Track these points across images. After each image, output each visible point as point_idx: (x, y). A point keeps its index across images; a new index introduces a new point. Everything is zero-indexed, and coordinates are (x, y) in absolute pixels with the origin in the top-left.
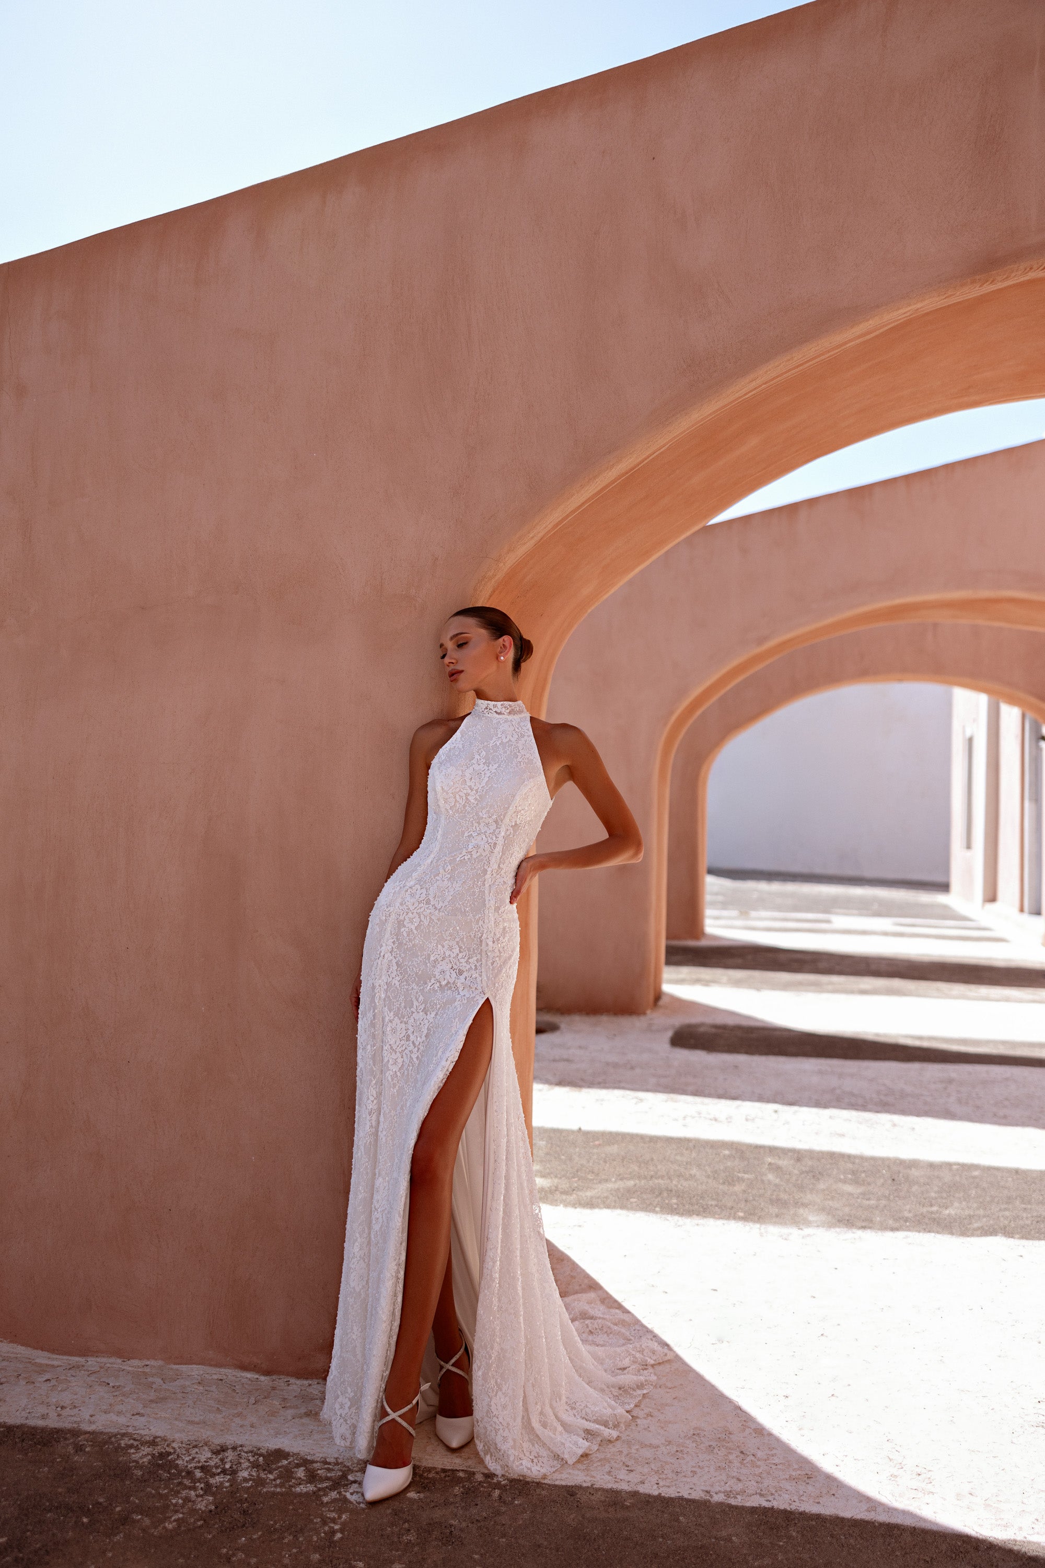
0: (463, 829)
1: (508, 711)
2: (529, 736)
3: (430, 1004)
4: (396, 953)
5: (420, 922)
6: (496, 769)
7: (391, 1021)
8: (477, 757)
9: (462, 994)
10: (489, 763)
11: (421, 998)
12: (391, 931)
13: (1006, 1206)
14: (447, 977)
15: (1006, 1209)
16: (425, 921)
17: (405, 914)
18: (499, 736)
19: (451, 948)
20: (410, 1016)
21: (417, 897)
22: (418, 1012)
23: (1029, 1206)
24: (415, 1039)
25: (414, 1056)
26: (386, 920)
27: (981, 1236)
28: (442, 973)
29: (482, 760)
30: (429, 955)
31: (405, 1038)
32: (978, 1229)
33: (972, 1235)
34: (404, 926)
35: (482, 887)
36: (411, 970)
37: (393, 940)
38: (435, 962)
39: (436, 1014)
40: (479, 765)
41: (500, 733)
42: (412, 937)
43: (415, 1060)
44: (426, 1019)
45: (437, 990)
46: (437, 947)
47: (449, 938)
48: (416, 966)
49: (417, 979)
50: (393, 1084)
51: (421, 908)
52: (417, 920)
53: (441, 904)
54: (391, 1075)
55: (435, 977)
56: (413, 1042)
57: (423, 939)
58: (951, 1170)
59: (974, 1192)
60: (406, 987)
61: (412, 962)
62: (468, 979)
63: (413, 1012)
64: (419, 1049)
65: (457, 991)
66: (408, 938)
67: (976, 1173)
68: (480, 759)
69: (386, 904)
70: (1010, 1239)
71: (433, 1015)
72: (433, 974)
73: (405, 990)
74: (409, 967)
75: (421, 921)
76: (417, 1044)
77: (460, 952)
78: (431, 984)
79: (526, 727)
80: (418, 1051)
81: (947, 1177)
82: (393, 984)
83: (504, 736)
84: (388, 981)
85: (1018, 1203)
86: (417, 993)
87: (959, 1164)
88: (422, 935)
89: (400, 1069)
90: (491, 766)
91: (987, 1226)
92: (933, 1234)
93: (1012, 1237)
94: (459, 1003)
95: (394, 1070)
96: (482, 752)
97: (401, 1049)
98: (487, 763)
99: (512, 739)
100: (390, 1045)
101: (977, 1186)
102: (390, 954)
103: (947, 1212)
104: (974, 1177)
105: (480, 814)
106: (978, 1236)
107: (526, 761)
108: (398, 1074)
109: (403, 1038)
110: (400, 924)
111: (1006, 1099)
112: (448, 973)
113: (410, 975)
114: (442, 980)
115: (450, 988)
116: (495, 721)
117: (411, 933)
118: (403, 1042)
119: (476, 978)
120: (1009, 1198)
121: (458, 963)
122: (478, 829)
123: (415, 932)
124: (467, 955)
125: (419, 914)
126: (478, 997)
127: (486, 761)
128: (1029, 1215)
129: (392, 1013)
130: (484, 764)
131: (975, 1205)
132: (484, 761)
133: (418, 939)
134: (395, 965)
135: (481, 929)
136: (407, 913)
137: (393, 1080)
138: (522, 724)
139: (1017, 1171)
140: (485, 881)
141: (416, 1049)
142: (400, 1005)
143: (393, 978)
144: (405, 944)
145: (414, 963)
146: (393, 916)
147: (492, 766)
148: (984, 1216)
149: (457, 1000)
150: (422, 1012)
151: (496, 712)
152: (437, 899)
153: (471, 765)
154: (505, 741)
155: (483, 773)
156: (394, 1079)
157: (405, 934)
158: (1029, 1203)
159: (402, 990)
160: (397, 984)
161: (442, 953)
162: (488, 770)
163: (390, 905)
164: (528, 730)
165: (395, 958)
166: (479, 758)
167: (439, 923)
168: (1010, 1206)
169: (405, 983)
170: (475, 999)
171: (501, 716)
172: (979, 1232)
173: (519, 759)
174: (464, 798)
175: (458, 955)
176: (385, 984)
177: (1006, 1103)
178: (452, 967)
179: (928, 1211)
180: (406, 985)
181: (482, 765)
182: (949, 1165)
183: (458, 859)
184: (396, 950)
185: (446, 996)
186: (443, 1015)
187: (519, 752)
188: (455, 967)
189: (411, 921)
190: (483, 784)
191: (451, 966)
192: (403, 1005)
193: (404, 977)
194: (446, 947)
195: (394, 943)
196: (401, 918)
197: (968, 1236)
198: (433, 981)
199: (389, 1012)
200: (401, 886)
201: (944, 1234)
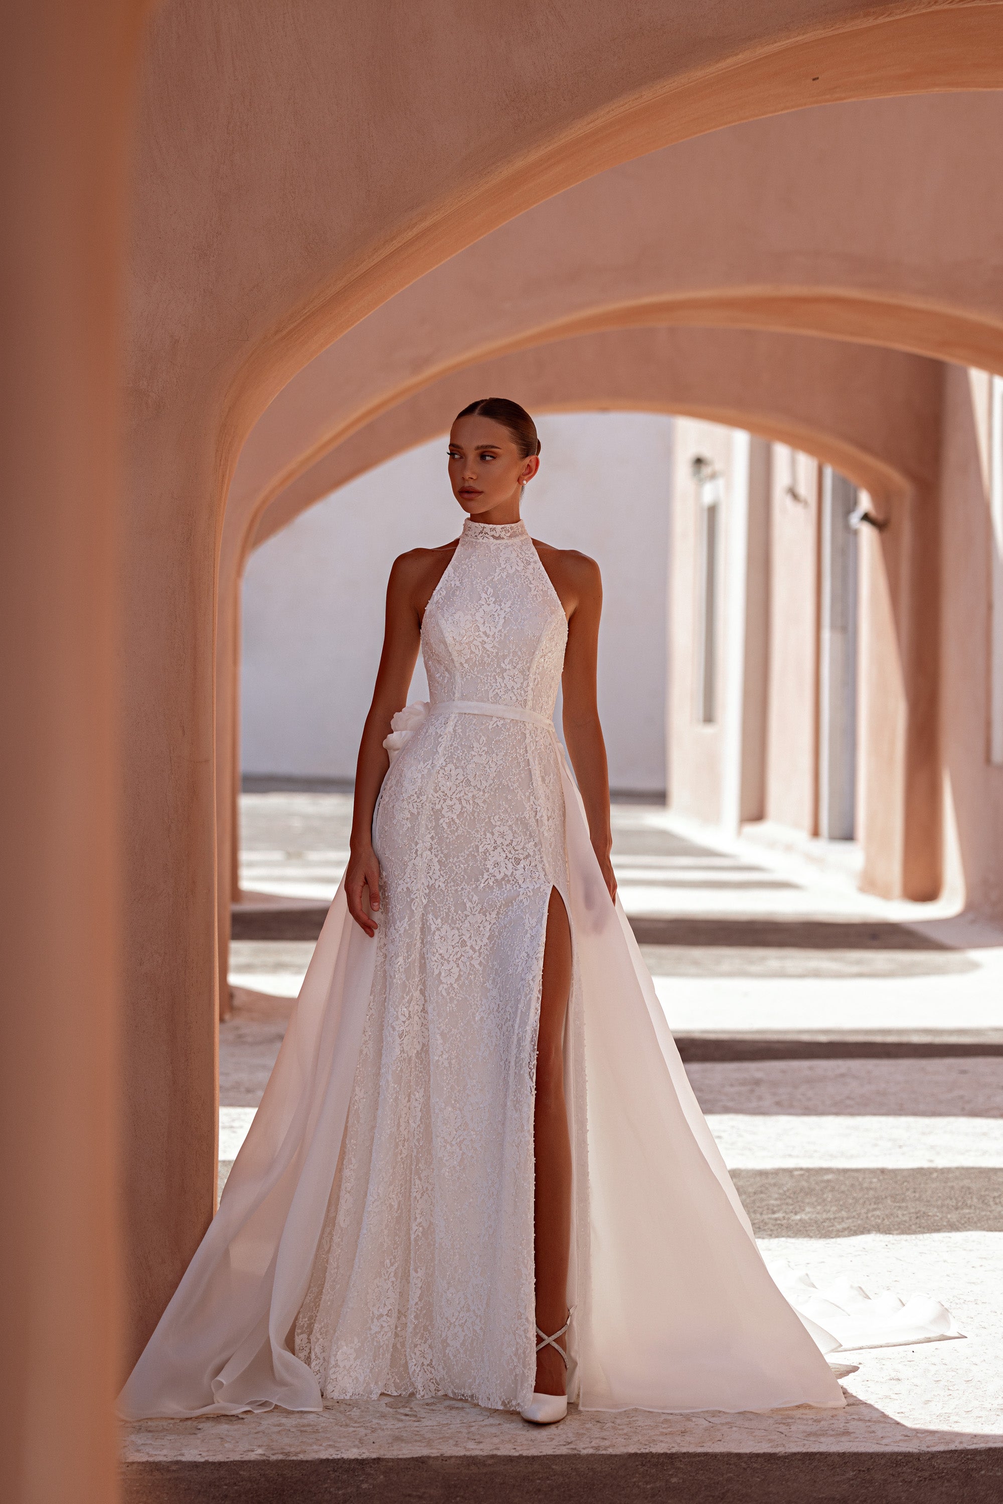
0: (486, 688)
1: (508, 534)
2: (535, 562)
3: (488, 903)
4: (436, 850)
5: (462, 809)
6: (510, 607)
7: (438, 929)
8: (484, 595)
9: (523, 886)
10: (501, 601)
11: (475, 898)
12: (427, 825)
13: (875, 1206)
14: (503, 870)
15: (874, 1210)
16: (468, 806)
17: (442, 801)
18: (503, 566)
19: (502, 835)
20: (463, 920)
21: (453, 778)
22: (474, 915)
23: (904, 1204)
24: (474, 943)
25: (475, 963)
26: (418, 813)
27: (849, 1236)
28: (496, 865)
29: (491, 599)
30: (477, 847)
31: (459, 944)
32: (844, 1229)
33: (837, 1236)
34: (443, 816)
35: (525, 755)
36: (458, 867)
37: (430, 836)
38: (485, 854)
39: (498, 913)
40: (489, 605)
41: (502, 563)
42: (454, 827)
43: (477, 966)
44: (486, 920)
45: (492, 886)
46: (486, 835)
47: (499, 823)
48: (464, 861)
49: (466, 877)
50: (450, 998)
51: (460, 792)
52: (458, 807)
53: (485, 784)
54: (446, 989)
55: (488, 871)
56: (472, 947)
57: (467, 828)
58: (792, 1176)
59: (830, 1196)
60: (453, 888)
61: (458, 858)
62: (527, 868)
63: (466, 916)
64: (480, 953)
65: (517, 884)
66: (449, 830)
67: (830, 1177)
68: (489, 598)
69: (416, 793)
70: (888, 1235)
71: (494, 915)
72: (485, 869)
73: (453, 892)
74: (454, 864)
75: (463, 807)
76: (477, 948)
77: (514, 837)
78: (484, 880)
79: (529, 550)
80: (479, 956)
81: (790, 1184)
82: (437, 887)
83: (508, 567)
84: (430, 884)
85: (889, 1201)
86: (469, 892)
87: (801, 1169)
88: (467, 824)
89: (457, 980)
90: (503, 604)
91: (854, 1226)
92: (783, 1239)
93: (890, 1234)
94: (523, 896)
95: (449, 983)
96: (488, 589)
97: (455, 957)
98: (498, 602)
99: (519, 569)
100: (441, 954)
101: (833, 1189)
102: (429, 853)
103: (798, 1217)
104: (828, 1181)
105: (503, 665)
106: (845, 1236)
107: (541, 593)
108: (455, 986)
109: (457, 945)
110: (437, 814)
111: (848, 1098)
112: (503, 865)
113: (457, 873)
114: (497, 874)
115: (509, 881)
116: (492, 548)
117: (452, 823)
118: (457, 949)
119: (536, 865)
120: (877, 1198)
121: (513, 852)
122: (503, 685)
123: (457, 821)
124: (523, 841)
125: (460, 800)
126: (543, 887)
127: (496, 600)
128: (905, 1212)
129: (439, 920)
130: (494, 603)
131: (834, 1209)
132: (494, 600)
133: (462, 829)
134: (437, 864)
135: (534, 806)
136: (445, 800)
137: (448, 994)
138: (524, 548)
139: (883, 1171)
140: (526, 747)
141: (477, 954)
142: (449, 909)
143: (436, 880)
144: (447, 838)
145: (461, 858)
146: (428, 806)
147: (505, 604)
148: (848, 1218)
149: (521, 893)
150: (479, 913)
151: (493, 536)
152: (477, 778)
153: (479, 606)
154: (511, 571)
155: (496, 614)
156: (450, 993)
157: (445, 825)
158: (903, 1200)
159: (449, 892)
160: (443, 886)
161: (493, 842)
162: (501, 609)
163: (420, 794)
164: (532, 553)
165: (436, 856)
166: (486, 596)
167: (485, 806)
168: (880, 1206)
169: (452, 884)
170: (541, 890)
171: (499, 541)
172: (846, 1232)
173: (533, 592)
174: (480, 648)
175: (512, 841)
176: (426, 888)
177: (849, 1102)
178: (507, 856)
179: (770, 1219)
180: (454, 886)
181: (492, 605)
182: (789, 1172)
183: (490, 727)
184: (436, 846)
185: (506, 891)
186: (507, 913)
187: (531, 583)
188: (510, 856)
189: (451, 808)
190: (499, 627)
191: (505, 856)
192: (453, 909)
193: (449, 877)
194: (496, 834)
195: (432, 838)
196: (438, 807)
197: (832, 1238)
198: (486, 876)
199: (434, 919)
200: (429, 767)
201: (798, 1238)
